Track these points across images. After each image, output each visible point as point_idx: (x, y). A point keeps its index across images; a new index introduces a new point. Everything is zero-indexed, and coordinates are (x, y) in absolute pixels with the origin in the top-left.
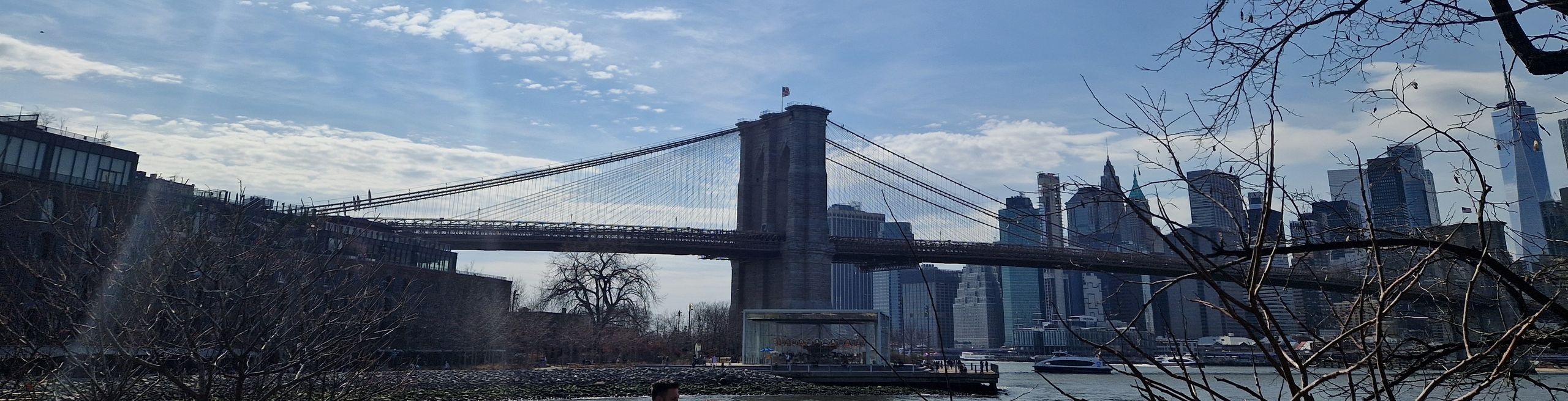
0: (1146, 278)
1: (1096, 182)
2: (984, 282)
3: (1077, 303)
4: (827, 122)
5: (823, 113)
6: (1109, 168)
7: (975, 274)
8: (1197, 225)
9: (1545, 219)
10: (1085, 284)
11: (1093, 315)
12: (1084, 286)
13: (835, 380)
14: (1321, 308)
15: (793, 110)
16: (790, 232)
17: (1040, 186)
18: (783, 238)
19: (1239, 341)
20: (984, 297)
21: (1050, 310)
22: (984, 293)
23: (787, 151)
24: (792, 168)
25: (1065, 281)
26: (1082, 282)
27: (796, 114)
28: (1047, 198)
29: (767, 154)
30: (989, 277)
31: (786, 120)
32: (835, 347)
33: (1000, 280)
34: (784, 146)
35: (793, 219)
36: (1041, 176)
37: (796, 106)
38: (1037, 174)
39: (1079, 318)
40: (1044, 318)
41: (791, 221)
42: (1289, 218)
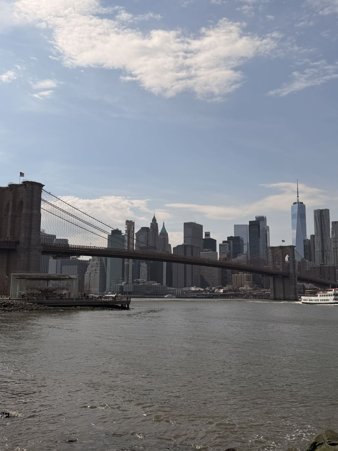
0: (165, 264)
1: (149, 226)
2: (99, 265)
3: (137, 274)
4: (42, 190)
5: (41, 186)
6: (154, 220)
7: (96, 262)
8: (186, 244)
9: (304, 246)
10: (141, 266)
11: (143, 279)
12: (141, 267)
13: (58, 304)
14: (227, 276)
15: (25, 183)
16: (22, 240)
17: (126, 226)
18: (18, 243)
19: (198, 289)
20: (98, 271)
21: (126, 277)
22: (99, 270)
23: (22, 202)
24: (24, 211)
25: (133, 265)
26: (139, 266)
27: (27, 185)
28: (129, 231)
29: (11, 203)
30: (101, 263)
31: (22, 188)
32: (54, 290)
33: (106, 264)
34: (20, 200)
35: (24, 234)
36: (127, 221)
37: (28, 182)
38: (126, 221)
39: (138, 280)
40: (123, 280)
41: (23, 235)
42: (219, 242)
